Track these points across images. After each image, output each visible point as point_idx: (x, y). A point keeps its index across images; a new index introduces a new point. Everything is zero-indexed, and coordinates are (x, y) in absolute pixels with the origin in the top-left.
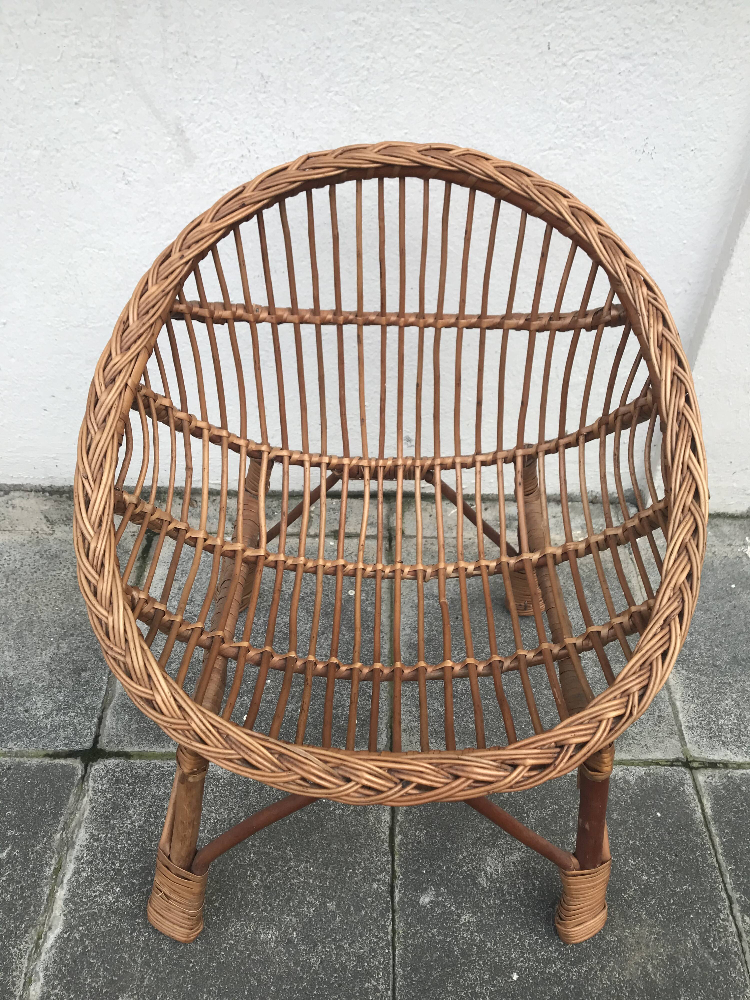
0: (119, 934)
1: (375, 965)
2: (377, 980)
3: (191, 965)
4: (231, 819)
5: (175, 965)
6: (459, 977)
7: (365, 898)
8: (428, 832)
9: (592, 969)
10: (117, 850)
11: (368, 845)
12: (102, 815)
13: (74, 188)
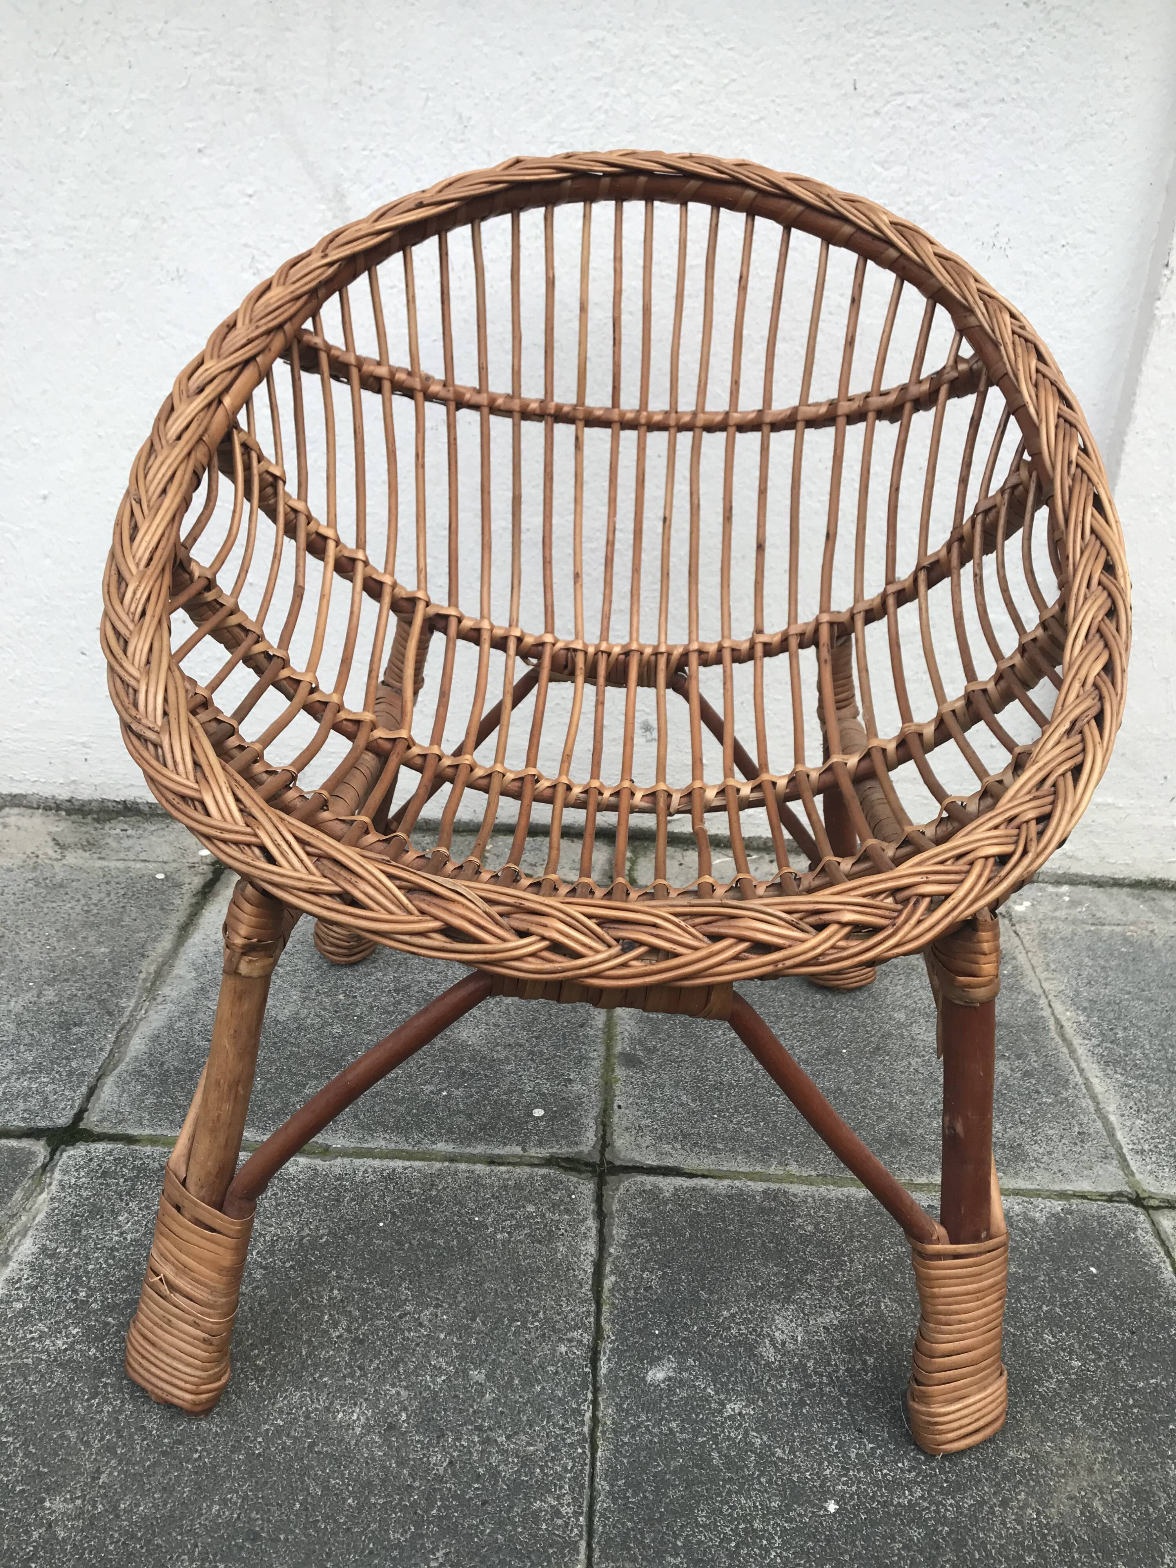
0: (66, 1400)
1: (556, 1473)
2: (559, 1498)
3: (196, 1456)
4: (303, 1238)
5: (164, 1453)
6: (721, 1502)
7: (542, 1367)
8: (665, 1273)
9: (983, 1502)
10: (87, 1272)
11: (553, 1287)
12: (68, 1220)
13: (180, 278)
